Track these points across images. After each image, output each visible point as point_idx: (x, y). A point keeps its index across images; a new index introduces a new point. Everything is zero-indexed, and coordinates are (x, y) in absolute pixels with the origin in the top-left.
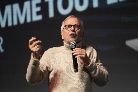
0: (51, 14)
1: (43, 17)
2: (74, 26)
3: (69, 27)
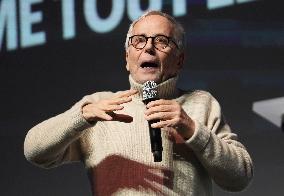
2: (153, 38)
3: (141, 41)
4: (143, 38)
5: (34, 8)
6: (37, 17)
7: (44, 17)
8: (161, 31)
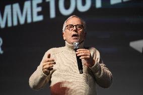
0: (53, 14)
1: (44, 18)
2: (76, 26)
3: (71, 27)
4: (72, 26)
5: (38, 5)
6: (40, 9)
7: (43, 9)
8: (78, 23)
